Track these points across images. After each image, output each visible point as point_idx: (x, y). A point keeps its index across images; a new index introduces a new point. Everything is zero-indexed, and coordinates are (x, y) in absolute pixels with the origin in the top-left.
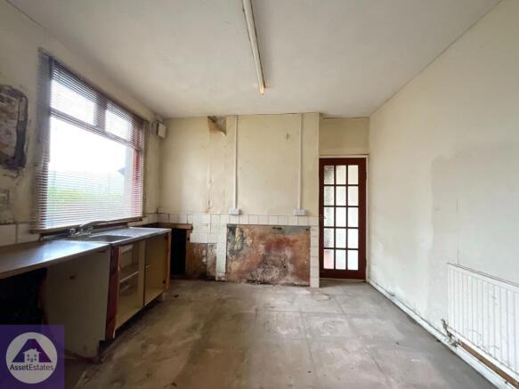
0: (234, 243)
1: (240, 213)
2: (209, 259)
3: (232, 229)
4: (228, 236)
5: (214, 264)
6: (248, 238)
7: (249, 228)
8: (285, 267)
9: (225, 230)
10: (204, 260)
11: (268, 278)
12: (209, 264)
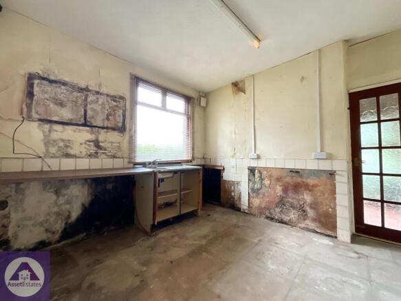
0: (254, 183)
1: (259, 157)
2: (236, 193)
3: (252, 170)
4: (249, 176)
5: (240, 198)
6: (266, 179)
7: (267, 171)
8: (304, 211)
9: (247, 172)
10: (233, 194)
11: (286, 218)
12: (236, 198)
